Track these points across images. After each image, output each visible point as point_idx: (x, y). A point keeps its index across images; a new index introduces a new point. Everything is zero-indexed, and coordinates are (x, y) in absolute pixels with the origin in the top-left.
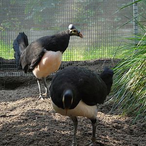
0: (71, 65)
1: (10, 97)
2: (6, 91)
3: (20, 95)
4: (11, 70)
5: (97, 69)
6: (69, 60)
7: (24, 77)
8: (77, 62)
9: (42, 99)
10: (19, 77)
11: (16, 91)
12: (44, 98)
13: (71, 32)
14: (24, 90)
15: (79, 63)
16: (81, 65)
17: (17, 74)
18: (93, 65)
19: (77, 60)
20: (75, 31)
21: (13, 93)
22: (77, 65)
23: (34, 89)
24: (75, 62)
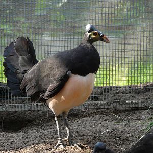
0: (108, 92)
1: (12, 143)
2: (5, 134)
3: (27, 140)
4: (13, 100)
5: (149, 98)
6: (105, 85)
7: (34, 111)
8: (117, 87)
9: (62, 147)
10: (25, 111)
11: (21, 134)
12: (64, 145)
13: (90, 36)
14: (33, 133)
15: (120, 89)
16: (124, 93)
17: (22, 106)
18: (143, 92)
19: (117, 84)
20: (95, 34)
21: (15, 137)
22: (117, 93)
23: (48, 132)
24: (114, 87)
